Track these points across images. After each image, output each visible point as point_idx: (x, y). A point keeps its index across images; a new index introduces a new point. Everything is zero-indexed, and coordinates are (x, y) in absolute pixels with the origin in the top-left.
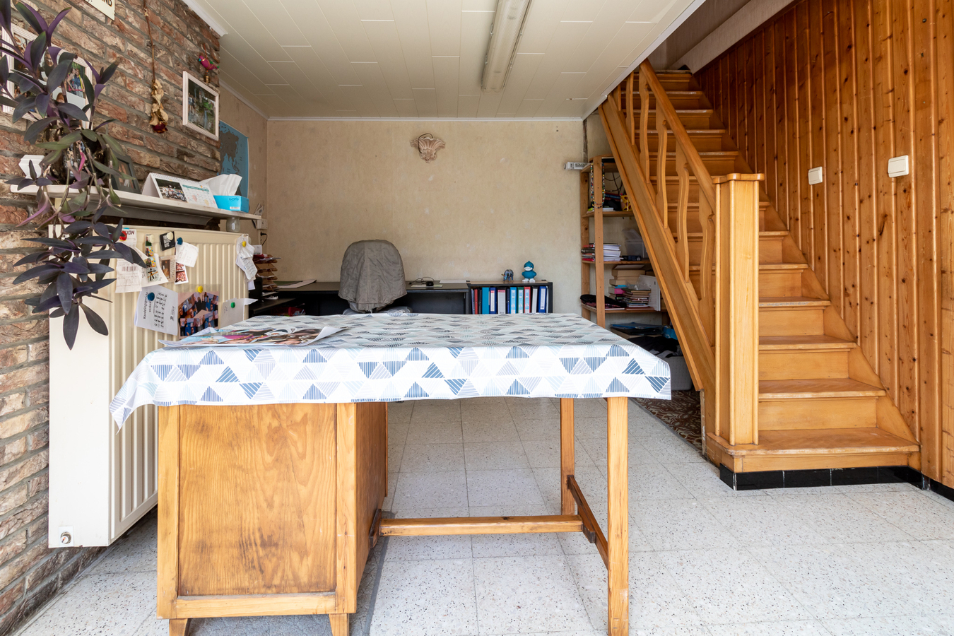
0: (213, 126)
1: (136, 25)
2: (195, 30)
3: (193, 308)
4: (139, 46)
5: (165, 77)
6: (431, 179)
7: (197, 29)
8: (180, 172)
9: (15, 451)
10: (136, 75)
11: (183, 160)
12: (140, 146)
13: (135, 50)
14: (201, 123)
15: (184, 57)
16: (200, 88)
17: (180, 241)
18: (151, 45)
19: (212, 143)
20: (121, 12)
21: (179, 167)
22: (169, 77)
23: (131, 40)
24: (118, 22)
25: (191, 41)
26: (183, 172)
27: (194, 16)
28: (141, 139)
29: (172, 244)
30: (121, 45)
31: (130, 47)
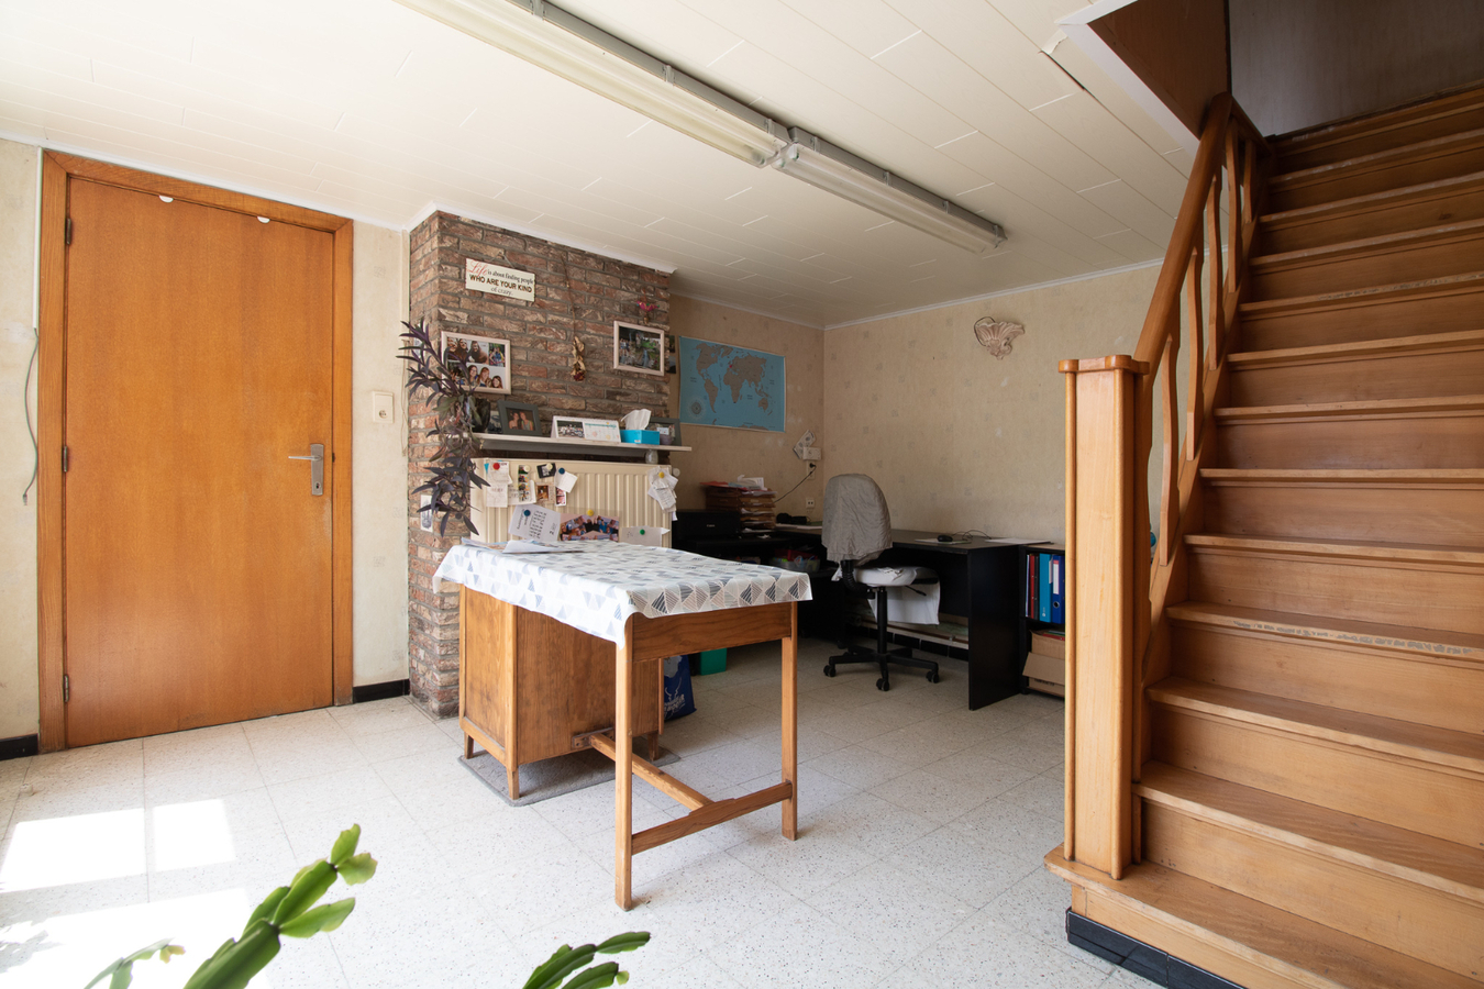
0: (657, 362)
1: (558, 298)
2: (633, 280)
3: (580, 528)
4: (562, 313)
5: (592, 332)
6: (1004, 384)
7: (635, 278)
8: (611, 410)
9: (452, 603)
10: (558, 338)
11: (615, 399)
12: (562, 394)
13: (557, 318)
14: (640, 362)
15: (617, 308)
16: (636, 331)
17: (562, 471)
18: (575, 309)
19: (657, 379)
20: (542, 293)
21: (609, 406)
22: (597, 330)
23: (553, 311)
24: (538, 301)
25: (628, 291)
26: (615, 410)
27: (632, 268)
28: (563, 388)
29: (552, 473)
30: (542, 319)
31: (550, 317)
